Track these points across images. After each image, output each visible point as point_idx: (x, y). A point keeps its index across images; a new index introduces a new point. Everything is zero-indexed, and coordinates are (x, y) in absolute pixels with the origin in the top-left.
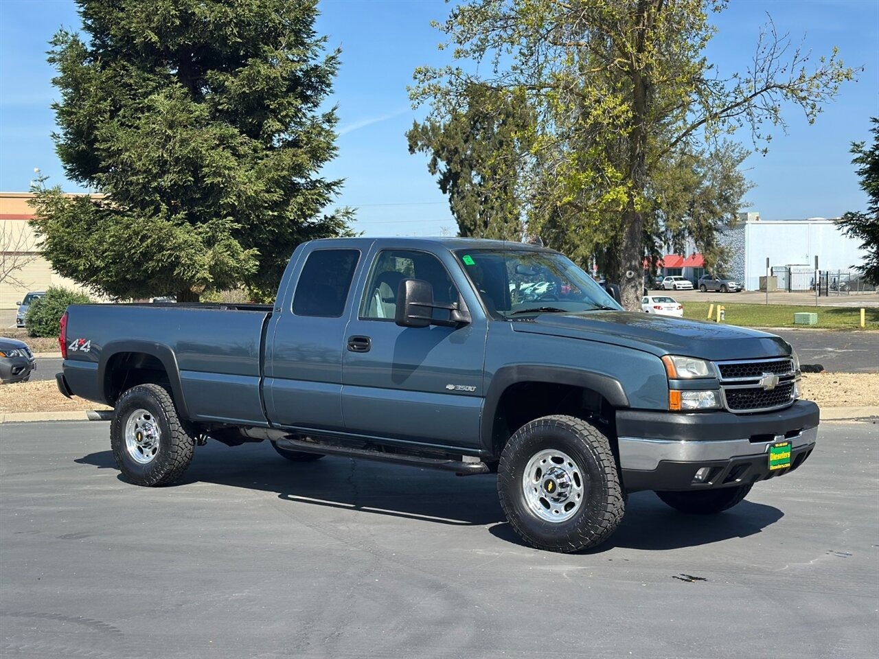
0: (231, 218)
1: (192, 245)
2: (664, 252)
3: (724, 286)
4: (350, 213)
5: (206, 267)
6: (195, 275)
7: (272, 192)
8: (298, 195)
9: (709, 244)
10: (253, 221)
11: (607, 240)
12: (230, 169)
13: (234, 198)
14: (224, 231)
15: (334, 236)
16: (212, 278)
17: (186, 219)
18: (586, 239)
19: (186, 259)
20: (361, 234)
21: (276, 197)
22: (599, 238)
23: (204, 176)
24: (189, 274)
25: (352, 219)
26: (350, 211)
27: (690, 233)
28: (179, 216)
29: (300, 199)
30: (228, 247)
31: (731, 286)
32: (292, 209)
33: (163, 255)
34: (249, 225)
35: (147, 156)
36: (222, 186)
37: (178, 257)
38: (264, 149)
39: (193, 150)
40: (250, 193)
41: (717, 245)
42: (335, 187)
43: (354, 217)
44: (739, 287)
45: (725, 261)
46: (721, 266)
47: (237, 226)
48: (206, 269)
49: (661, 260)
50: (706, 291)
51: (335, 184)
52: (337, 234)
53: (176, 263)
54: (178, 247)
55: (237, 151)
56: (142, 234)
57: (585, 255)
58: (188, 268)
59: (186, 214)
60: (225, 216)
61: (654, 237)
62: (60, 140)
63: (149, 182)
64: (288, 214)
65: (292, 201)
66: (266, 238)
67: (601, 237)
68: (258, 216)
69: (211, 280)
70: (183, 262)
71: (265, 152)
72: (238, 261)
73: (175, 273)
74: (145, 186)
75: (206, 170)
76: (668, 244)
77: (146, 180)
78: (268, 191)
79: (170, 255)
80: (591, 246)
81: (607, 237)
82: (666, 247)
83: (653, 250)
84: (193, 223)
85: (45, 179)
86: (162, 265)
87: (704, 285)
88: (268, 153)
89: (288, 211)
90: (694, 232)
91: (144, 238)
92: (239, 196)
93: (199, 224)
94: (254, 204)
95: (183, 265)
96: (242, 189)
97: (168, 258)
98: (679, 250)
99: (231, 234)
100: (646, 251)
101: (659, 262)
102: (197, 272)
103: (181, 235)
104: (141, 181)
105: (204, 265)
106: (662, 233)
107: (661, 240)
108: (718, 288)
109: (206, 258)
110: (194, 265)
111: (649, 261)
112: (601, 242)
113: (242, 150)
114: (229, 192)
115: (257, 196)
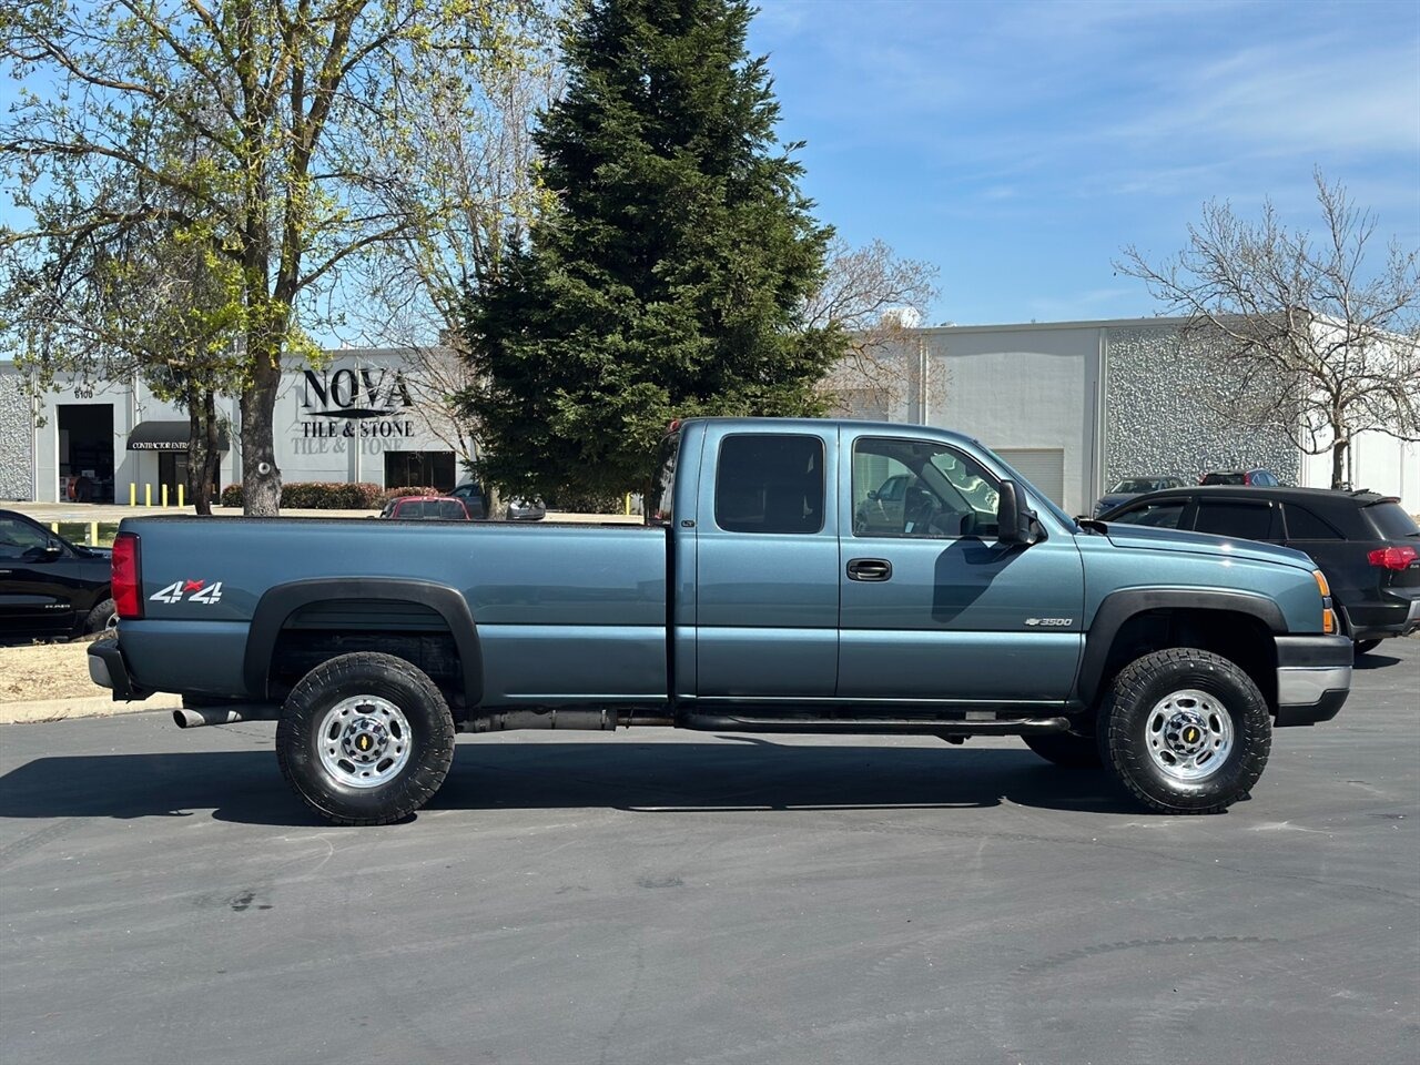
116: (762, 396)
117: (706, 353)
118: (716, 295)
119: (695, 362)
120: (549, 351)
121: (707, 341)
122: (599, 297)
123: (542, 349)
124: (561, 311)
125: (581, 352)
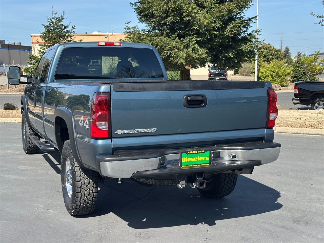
0: (196, 36)
1: (178, 48)
4: (259, 31)
5: (183, 58)
6: (178, 62)
7: (217, 23)
8: (230, 24)
10: (208, 37)
12: (196, 13)
13: (198, 26)
14: (193, 42)
15: (249, 42)
16: (185, 63)
17: (177, 37)
19: (174, 54)
20: (263, 41)
21: (218, 25)
23: (184, 17)
24: (176, 61)
25: (259, 34)
26: (259, 30)
28: (174, 36)
29: (231, 26)
30: (194, 49)
32: (227, 31)
33: (164, 53)
34: (205, 38)
35: (160, 10)
36: (191, 21)
37: (170, 54)
38: (215, 4)
39: (179, 5)
40: (205, 24)
42: (253, 20)
43: (260, 33)
47: (199, 39)
48: (183, 59)
51: (253, 18)
52: (252, 41)
53: (170, 56)
54: (171, 49)
55: (203, 5)
56: (156, 44)
58: (175, 58)
59: (177, 35)
60: (193, 35)
62: (134, 5)
63: (161, 21)
64: (226, 33)
65: (228, 27)
66: (216, 44)
68: (209, 34)
69: (184, 64)
70: (172, 56)
71: (215, 5)
72: (199, 55)
73: (170, 60)
74: (159, 23)
75: (184, 14)
77: (160, 20)
78: (215, 22)
79: (167, 53)
84: (180, 39)
85: (129, 22)
86: (164, 57)
88: (216, 5)
89: (226, 32)
91: (157, 45)
92: (200, 26)
93: (182, 39)
94: (208, 29)
95: (173, 57)
96: (202, 22)
97: (167, 54)
99: (196, 43)
102: (179, 60)
103: (173, 44)
104: (157, 21)
105: (182, 57)
109: (183, 54)
110: (177, 56)
113: (205, 4)
114: (195, 24)
115: (209, 25)
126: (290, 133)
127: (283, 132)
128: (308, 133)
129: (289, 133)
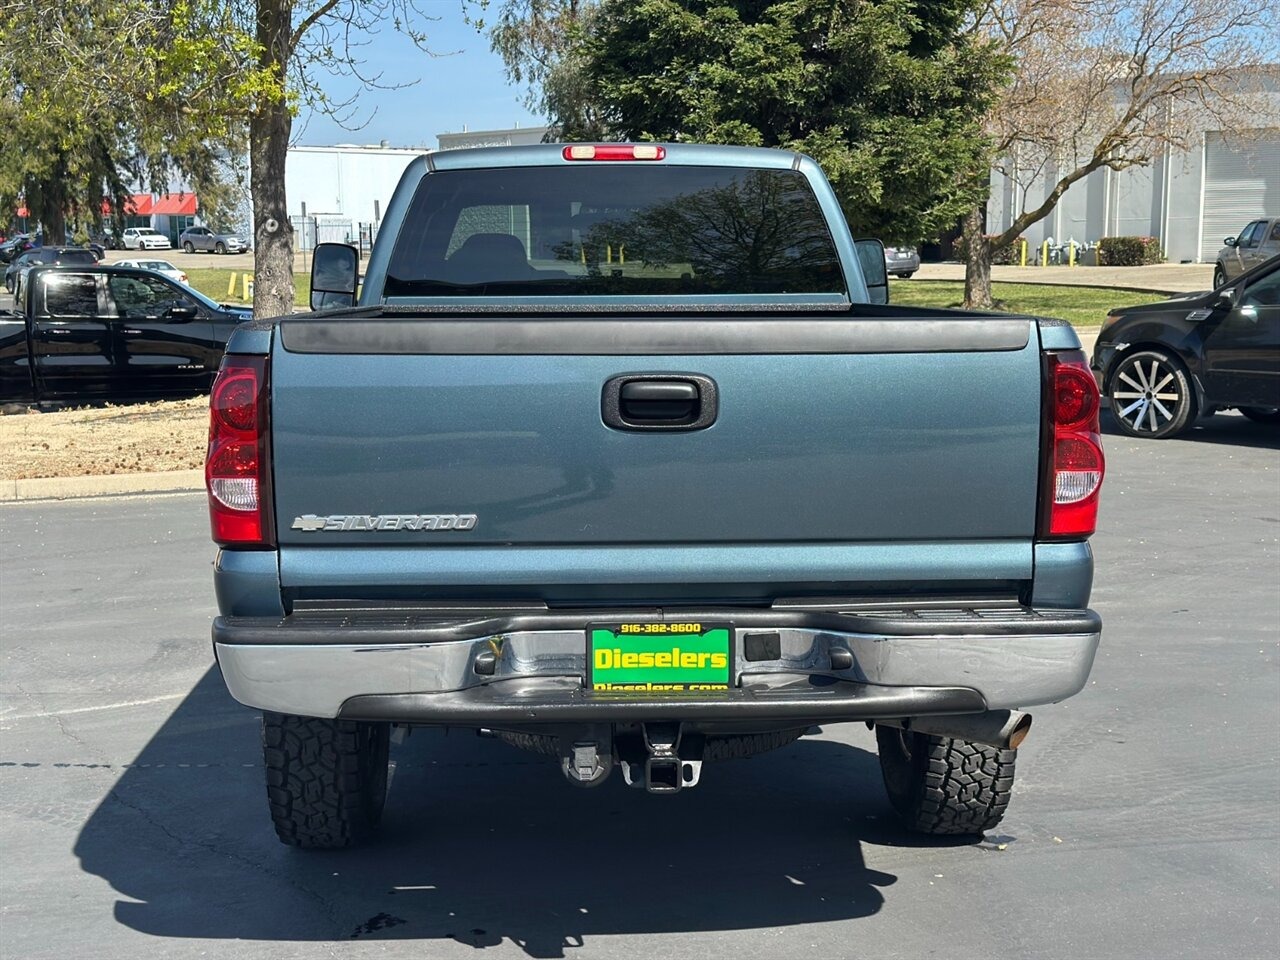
2: (134, 188)
3: (220, 243)
9: (206, 179)
11: (46, 167)
18: (9, 166)
22: (32, 164)
27: (176, 160)
31: (231, 244)
41: (218, 181)
44: (244, 246)
45: (232, 207)
46: (225, 214)
49: (131, 202)
50: (193, 252)
57: (9, 192)
61: (117, 166)
67: (36, 163)
76: (141, 177)
80: (19, 177)
81: (45, 164)
82: (138, 182)
83: (116, 186)
87: (191, 243)
90: (183, 159)
98: (158, 186)
100: (105, 187)
101: (127, 206)
106: (132, 159)
107: (129, 170)
108: (212, 246)
111: (111, 204)
112: (36, 171)
116: (892, 133)
117: (812, 83)
118: (818, 11)
119: (798, 94)
120: (648, 90)
121: (811, 67)
122: (697, 24)
123: (638, 87)
124: (658, 42)
125: (678, 88)
126: (75, 497)
127: (51, 498)
128: (140, 489)
129: (71, 498)
